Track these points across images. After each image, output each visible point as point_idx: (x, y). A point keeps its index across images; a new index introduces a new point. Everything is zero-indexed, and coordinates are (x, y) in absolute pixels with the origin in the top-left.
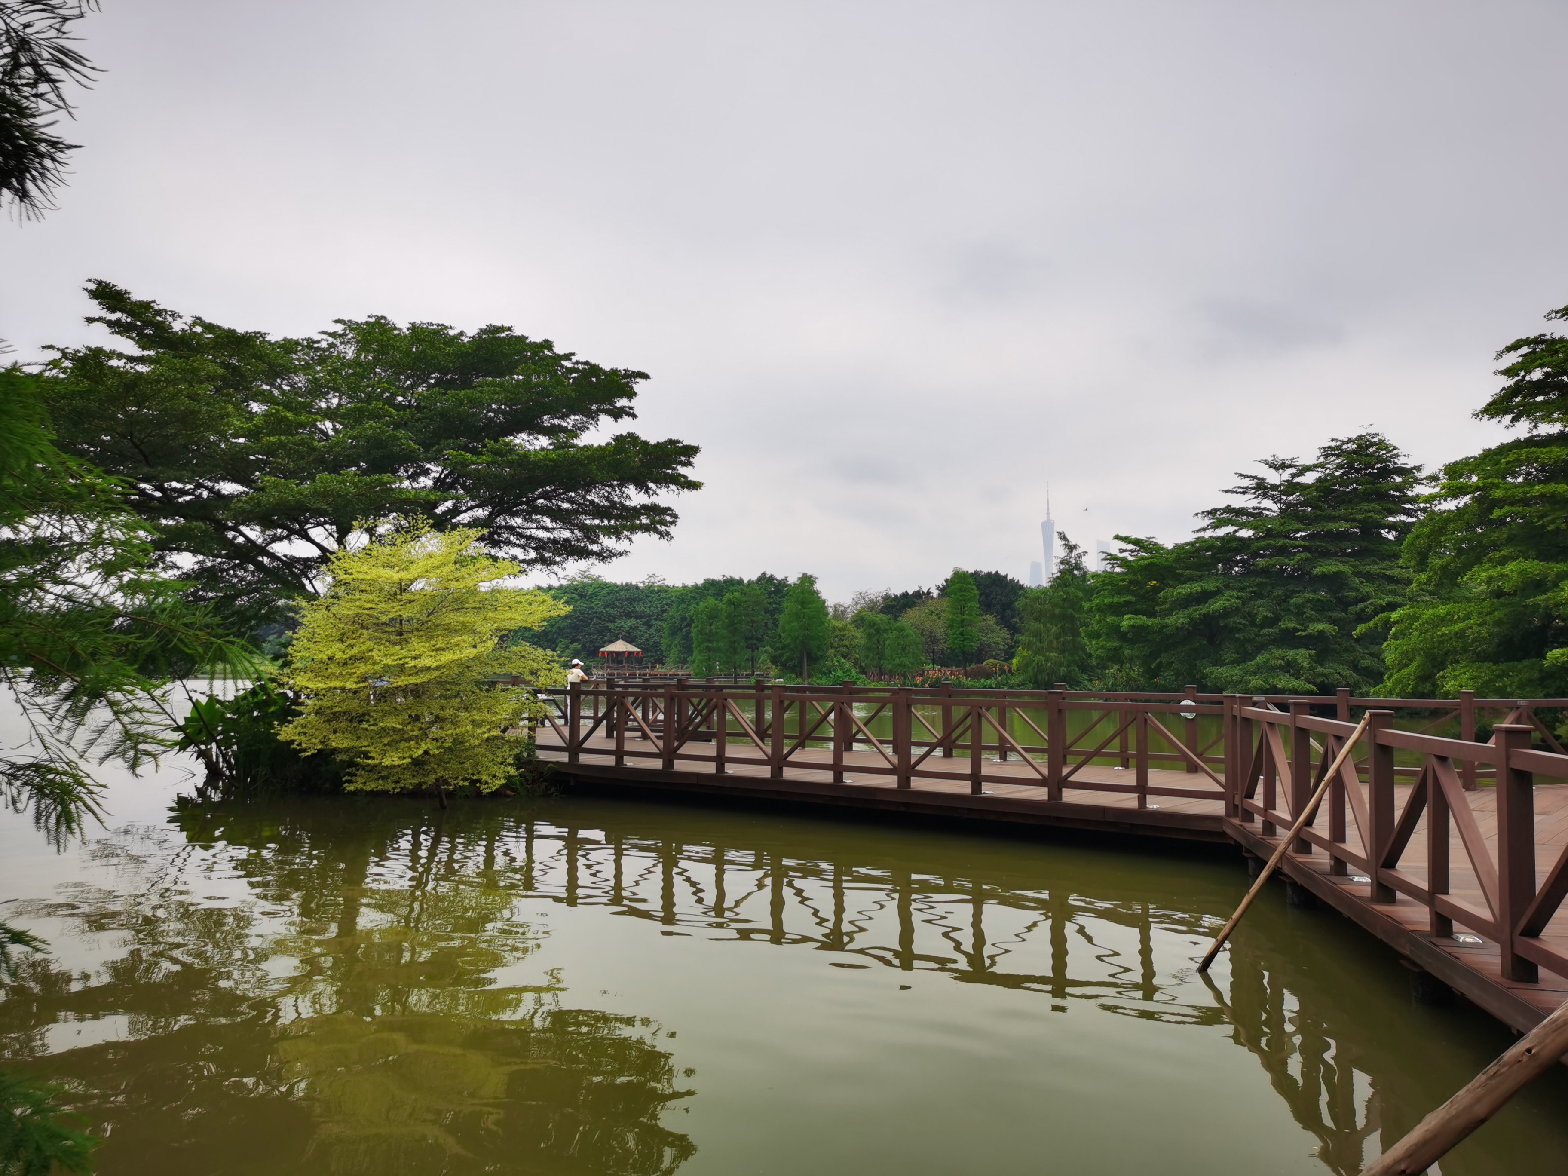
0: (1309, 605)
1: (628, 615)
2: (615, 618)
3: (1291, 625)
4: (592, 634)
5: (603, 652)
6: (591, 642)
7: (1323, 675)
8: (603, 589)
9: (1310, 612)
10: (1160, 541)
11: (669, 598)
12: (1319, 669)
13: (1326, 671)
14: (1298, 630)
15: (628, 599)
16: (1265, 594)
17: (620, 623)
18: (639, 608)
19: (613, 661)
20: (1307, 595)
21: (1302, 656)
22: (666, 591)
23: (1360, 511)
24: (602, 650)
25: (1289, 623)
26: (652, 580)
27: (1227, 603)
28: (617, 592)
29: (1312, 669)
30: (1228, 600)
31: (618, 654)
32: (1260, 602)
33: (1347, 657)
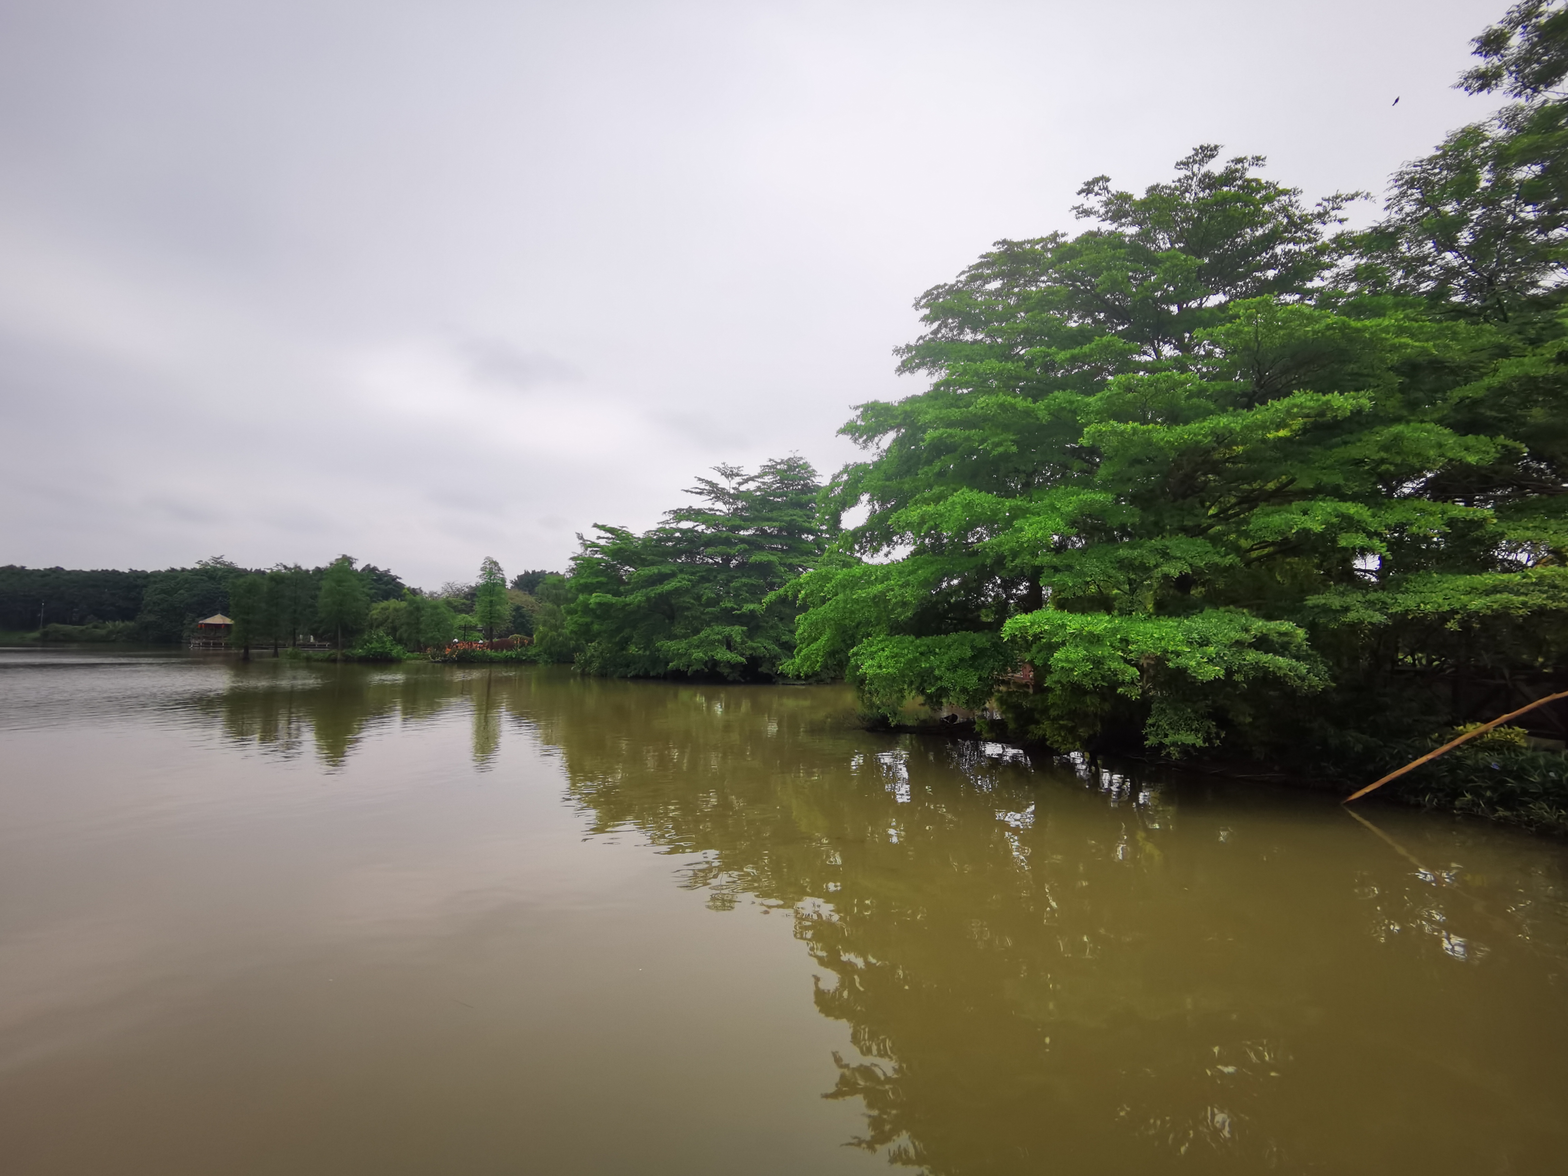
0: (745, 588)
3: (729, 605)
5: (201, 623)
7: (753, 648)
8: (231, 573)
9: (745, 595)
10: (631, 530)
12: (750, 643)
13: (755, 645)
14: (735, 609)
16: (712, 578)
19: (205, 633)
20: (743, 580)
21: (736, 632)
23: (786, 515)
25: (728, 604)
27: (679, 584)
29: (743, 642)
30: (680, 582)
31: (215, 625)
32: (707, 585)
33: (773, 633)
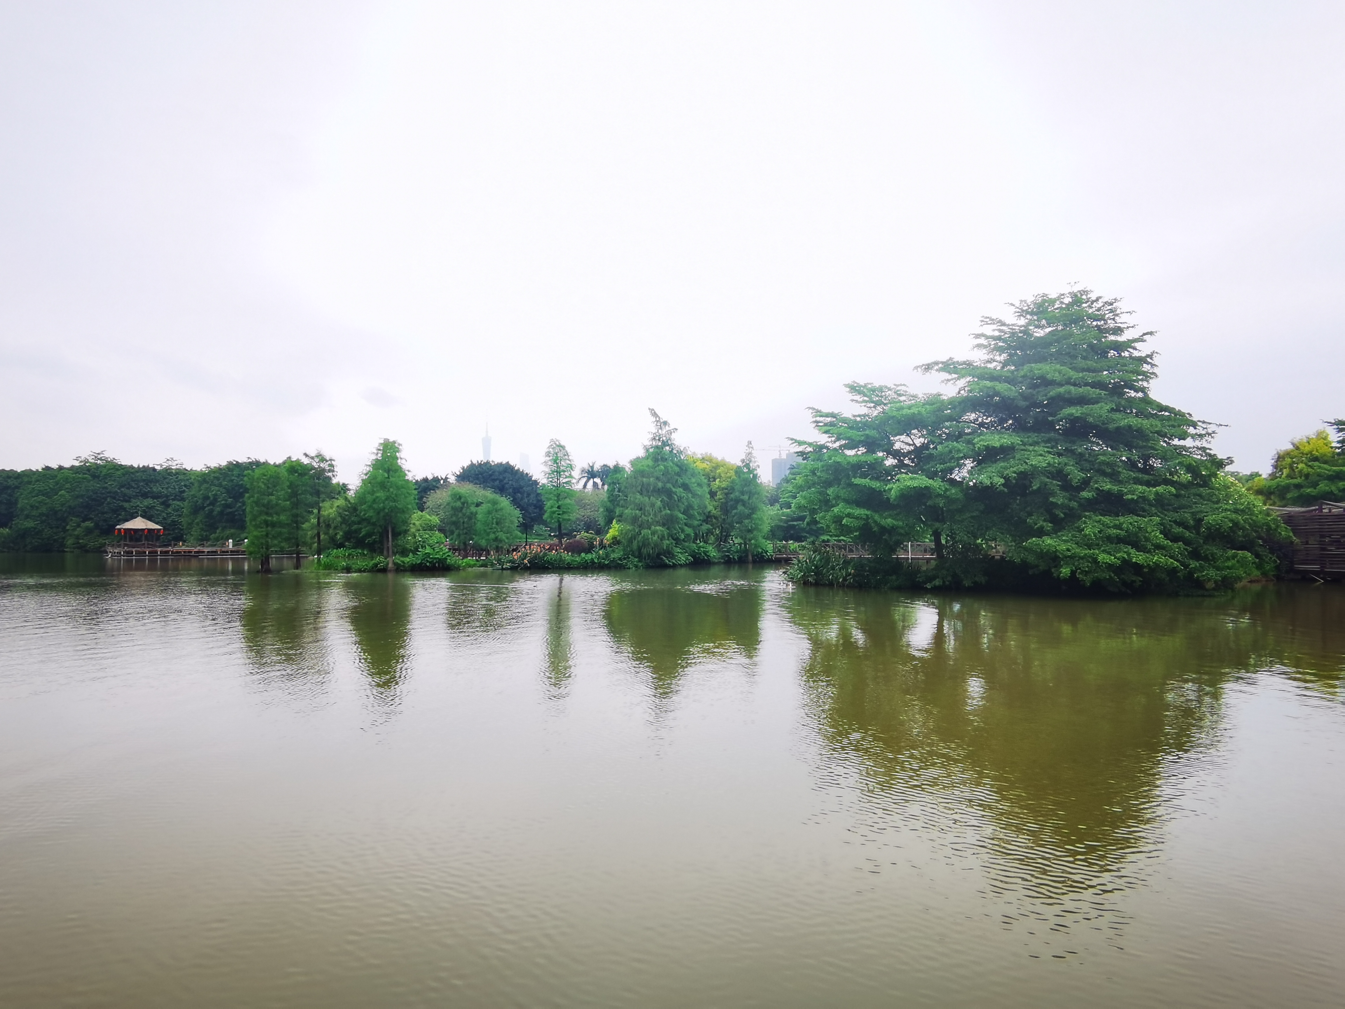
1: (145, 495)
2: (130, 498)
4: (106, 513)
5: (119, 530)
6: (105, 521)
8: (118, 470)
11: (188, 480)
15: (144, 480)
17: (136, 502)
18: (156, 489)
19: (131, 540)
22: (184, 474)
24: (118, 527)
26: (170, 463)
28: (132, 473)
31: (136, 531)
